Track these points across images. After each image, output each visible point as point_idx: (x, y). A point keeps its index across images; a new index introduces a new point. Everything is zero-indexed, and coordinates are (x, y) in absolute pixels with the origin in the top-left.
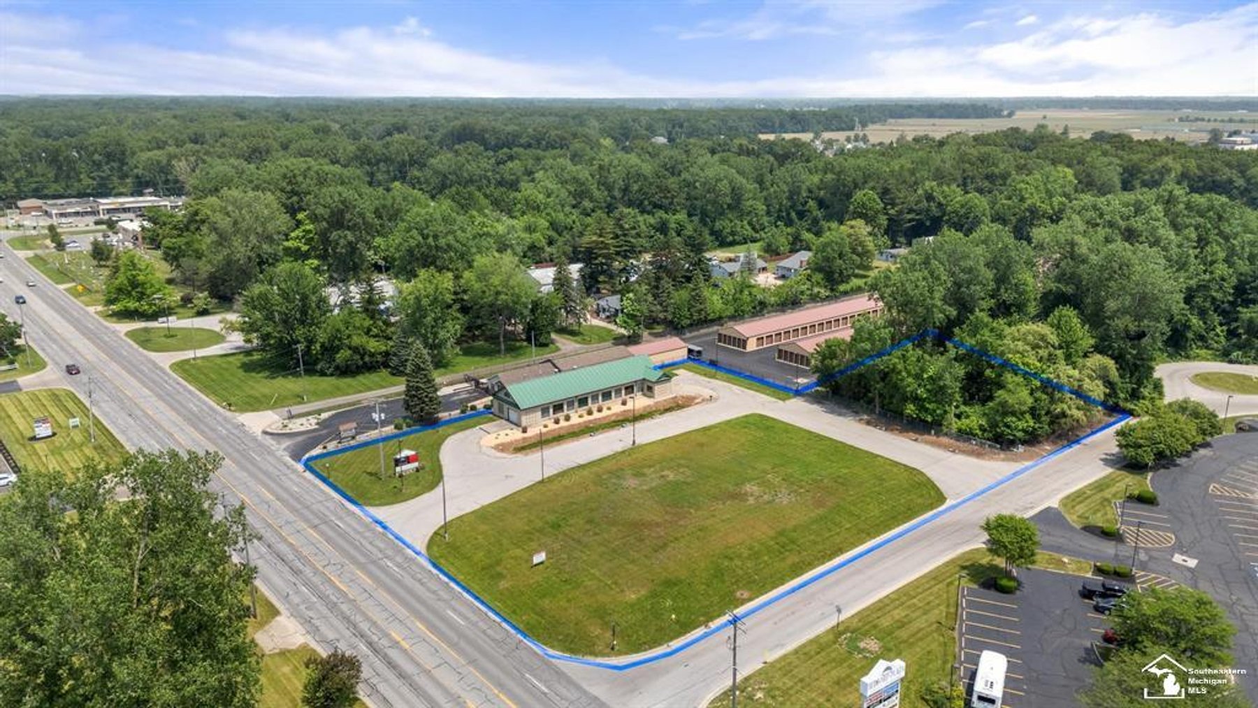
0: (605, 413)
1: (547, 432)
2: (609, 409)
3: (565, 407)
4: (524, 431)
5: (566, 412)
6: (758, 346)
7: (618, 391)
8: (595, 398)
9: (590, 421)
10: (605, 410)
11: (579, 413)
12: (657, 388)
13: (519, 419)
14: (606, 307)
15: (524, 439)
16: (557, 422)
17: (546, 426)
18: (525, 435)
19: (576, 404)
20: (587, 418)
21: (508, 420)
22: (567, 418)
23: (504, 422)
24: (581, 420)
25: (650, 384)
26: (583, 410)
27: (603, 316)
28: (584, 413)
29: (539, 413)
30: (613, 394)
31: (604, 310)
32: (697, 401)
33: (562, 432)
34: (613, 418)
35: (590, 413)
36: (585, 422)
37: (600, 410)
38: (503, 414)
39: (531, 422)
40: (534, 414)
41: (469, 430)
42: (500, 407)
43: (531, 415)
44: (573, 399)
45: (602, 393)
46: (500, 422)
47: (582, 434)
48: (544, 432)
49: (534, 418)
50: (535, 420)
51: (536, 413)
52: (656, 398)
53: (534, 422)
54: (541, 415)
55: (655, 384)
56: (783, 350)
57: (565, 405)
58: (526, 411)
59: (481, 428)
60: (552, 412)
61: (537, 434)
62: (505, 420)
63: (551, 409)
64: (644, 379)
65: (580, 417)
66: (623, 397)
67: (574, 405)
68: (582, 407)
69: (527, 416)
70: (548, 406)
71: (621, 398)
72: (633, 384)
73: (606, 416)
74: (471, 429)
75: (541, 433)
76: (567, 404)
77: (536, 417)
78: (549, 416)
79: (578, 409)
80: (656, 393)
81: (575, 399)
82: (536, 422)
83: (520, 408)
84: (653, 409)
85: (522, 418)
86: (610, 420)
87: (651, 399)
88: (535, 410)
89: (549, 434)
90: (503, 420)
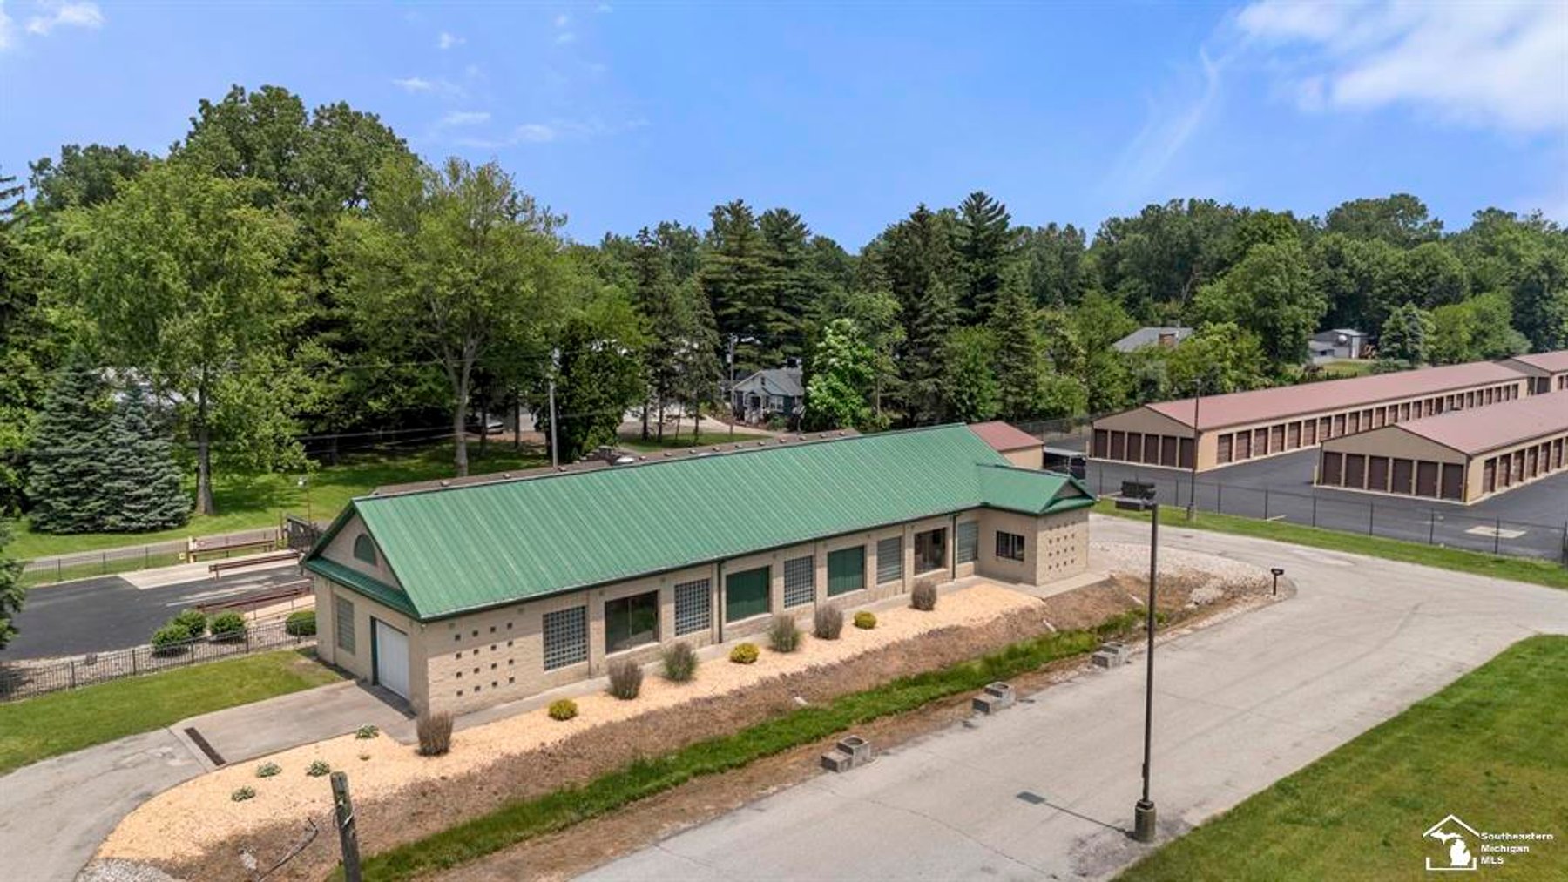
0: (852, 642)
1: (574, 741)
2: (865, 623)
3: (667, 611)
4: (434, 742)
5: (669, 637)
6: (1220, 460)
7: (891, 554)
8: (799, 576)
9: (791, 682)
10: (849, 634)
11: (733, 643)
12: (1045, 541)
13: (419, 673)
14: (761, 394)
15: (423, 791)
16: (625, 686)
17: (564, 712)
18: (432, 769)
19: (718, 600)
20: (772, 665)
21: (373, 683)
22: (680, 668)
23: (350, 691)
24: (749, 676)
25: (1013, 527)
26: (750, 631)
27: (752, 416)
28: (759, 640)
29: (531, 645)
30: (872, 562)
31: (756, 402)
32: (1200, 594)
33: (653, 745)
34: (895, 666)
35: (785, 641)
36: (766, 684)
37: (828, 629)
38: (353, 653)
39: (487, 689)
40: (502, 646)
41: (115, 743)
42: (339, 617)
43: (481, 653)
44: (709, 576)
45: (830, 555)
46: (326, 692)
47: (762, 755)
48: (548, 744)
49: (503, 666)
50: (512, 680)
51: (515, 641)
52: (1039, 580)
53: (504, 689)
54: (542, 654)
55: (1040, 522)
56: (1340, 455)
57: (668, 602)
58: (452, 626)
59: (191, 732)
60: (603, 635)
61: (508, 756)
62: (362, 683)
63: (595, 619)
64: (985, 507)
65: (741, 662)
66: (907, 576)
67: (708, 605)
68: (744, 616)
69: (459, 656)
70: (584, 604)
71: (900, 581)
72: (946, 523)
73: (860, 657)
74: (132, 737)
75: (531, 753)
76: (677, 597)
77: (516, 664)
78: (585, 658)
79: (726, 625)
80: (1039, 559)
81: (716, 572)
82: (514, 687)
83: (419, 610)
84: (1048, 625)
85: (430, 669)
86: (882, 676)
87: (1021, 586)
88: (510, 626)
89: (579, 756)
90: (353, 682)
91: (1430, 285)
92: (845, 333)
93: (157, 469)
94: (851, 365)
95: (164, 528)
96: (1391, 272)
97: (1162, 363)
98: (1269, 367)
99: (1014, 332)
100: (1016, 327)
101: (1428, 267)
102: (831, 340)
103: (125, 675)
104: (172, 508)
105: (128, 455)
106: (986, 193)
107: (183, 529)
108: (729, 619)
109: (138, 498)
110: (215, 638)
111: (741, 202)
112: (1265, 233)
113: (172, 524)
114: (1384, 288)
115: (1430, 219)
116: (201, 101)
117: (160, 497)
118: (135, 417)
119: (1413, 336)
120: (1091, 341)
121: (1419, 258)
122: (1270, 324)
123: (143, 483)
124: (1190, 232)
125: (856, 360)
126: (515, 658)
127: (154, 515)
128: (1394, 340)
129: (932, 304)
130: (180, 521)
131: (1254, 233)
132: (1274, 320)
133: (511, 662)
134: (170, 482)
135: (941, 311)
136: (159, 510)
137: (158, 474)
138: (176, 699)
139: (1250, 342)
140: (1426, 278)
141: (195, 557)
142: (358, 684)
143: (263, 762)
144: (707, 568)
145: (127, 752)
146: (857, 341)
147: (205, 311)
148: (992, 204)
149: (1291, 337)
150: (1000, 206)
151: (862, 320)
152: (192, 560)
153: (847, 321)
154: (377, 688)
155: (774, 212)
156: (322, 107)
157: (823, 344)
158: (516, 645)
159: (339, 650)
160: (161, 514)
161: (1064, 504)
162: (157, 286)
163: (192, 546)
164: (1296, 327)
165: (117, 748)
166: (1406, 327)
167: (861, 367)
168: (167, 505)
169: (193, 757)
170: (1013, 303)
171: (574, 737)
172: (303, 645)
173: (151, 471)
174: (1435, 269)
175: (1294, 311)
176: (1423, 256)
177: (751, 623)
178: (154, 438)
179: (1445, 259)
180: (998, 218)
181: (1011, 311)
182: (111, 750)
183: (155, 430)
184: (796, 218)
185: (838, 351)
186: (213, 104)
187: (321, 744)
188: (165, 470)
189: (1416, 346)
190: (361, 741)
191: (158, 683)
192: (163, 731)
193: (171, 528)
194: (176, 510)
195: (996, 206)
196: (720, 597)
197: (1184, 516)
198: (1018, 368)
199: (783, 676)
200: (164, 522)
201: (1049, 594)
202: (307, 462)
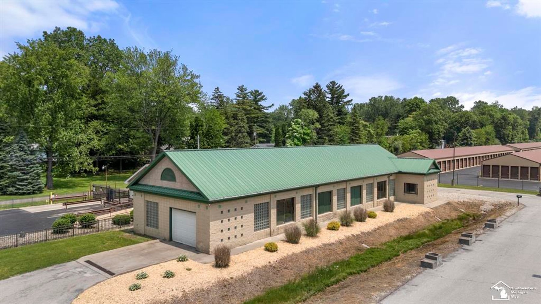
0: (371, 223)
2: (373, 215)
3: (298, 208)
5: (299, 219)
7: (369, 190)
8: (341, 196)
10: (368, 220)
12: (428, 185)
13: (203, 230)
15: (224, 285)
17: (272, 249)
18: (225, 274)
20: (346, 231)
21: (170, 240)
23: (158, 244)
24: (340, 235)
26: (326, 219)
28: (337, 221)
29: (250, 218)
30: (364, 193)
32: (484, 208)
36: (348, 239)
37: (360, 218)
38: (157, 228)
39: (233, 239)
40: (239, 218)
41: (50, 268)
42: (147, 211)
43: (231, 221)
44: (311, 193)
45: (351, 188)
46: (149, 244)
47: (373, 266)
48: (272, 263)
49: (239, 228)
50: (242, 235)
51: (244, 216)
52: (425, 202)
53: (239, 239)
54: (254, 223)
55: (425, 178)
56: (489, 166)
57: (298, 203)
58: (220, 207)
59: (88, 262)
60: (276, 216)
61: (257, 268)
62: (163, 241)
63: (273, 208)
64: (400, 173)
65: (333, 230)
66: (375, 200)
67: (311, 206)
68: (323, 213)
69: (222, 222)
70: (268, 201)
71: (372, 202)
72: (386, 179)
73: (378, 229)
74: (58, 265)
75: (266, 266)
76: (301, 201)
77: (244, 227)
78: (268, 227)
79: (318, 216)
80: (425, 193)
81: (314, 191)
82: (243, 239)
83: (208, 197)
84: (437, 218)
85: (211, 227)
86: (391, 236)
87: (416, 204)
88: (242, 208)
89: (286, 268)
90: (158, 240)
91: (467, 124)
92: (299, 124)
93: (31, 168)
94: (302, 136)
95: (34, 193)
96: (453, 120)
97: (400, 142)
98: (431, 146)
99: (356, 127)
100: (357, 125)
101: (466, 118)
102: (294, 126)
103: (41, 241)
104: (37, 185)
105: (19, 161)
106: (335, 81)
107: (42, 194)
108: (319, 213)
109: (23, 180)
110: (80, 226)
111: (243, 86)
112: (417, 104)
113: (37, 192)
114: (451, 125)
115: (460, 105)
116: (44, 32)
117: (32, 180)
119: (470, 138)
120: (377, 132)
121: (463, 115)
122: (430, 130)
123: (25, 174)
124: (385, 106)
125: (304, 134)
126: (244, 224)
127: (30, 187)
128: (465, 139)
129: (328, 115)
130: (40, 190)
131: (413, 104)
132: (432, 129)
133: (242, 226)
134: (37, 173)
135: (332, 118)
136: (32, 185)
137: (32, 170)
138: (73, 249)
139: (424, 137)
140: (466, 122)
141: (53, 202)
142: (161, 241)
143: (139, 272)
144: (311, 189)
145: (58, 272)
146: (304, 127)
147: (54, 101)
148: (338, 85)
149: (437, 135)
150: (341, 86)
151: (305, 120)
152: (51, 203)
153: (300, 120)
154: (172, 242)
155: (253, 91)
156: (90, 37)
157: (291, 128)
158: (244, 218)
159: (147, 227)
160: (33, 187)
161: (432, 171)
162: (35, 90)
163: (52, 197)
164: (439, 132)
165: (53, 270)
166: (468, 135)
167: (306, 137)
168: (35, 184)
169: (96, 272)
170: (354, 116)
171: (281, 260)
172: (123, 229)
173: (29, 169)
174: (468, 118)
175: (438, 127)
176: (464, 114)
177: (326, 215)
179: (471, 115)
180: (340, 90)
181: (354, 119)
182: (48, 271)
184: (261, 93)
185: (297, 131)
186: (49, 33)
187: (161, 264)
188: (35, 168)
189: (471, 142)
190: (181, 263)
191: (60, 244)
192: (73, 263)
193: (36, 193)
194: (39, 186)
195: (339, 86)
196: (316, 202)
197: (451, 185)
198: (358, 140)
199: (353, 235)
200: (34, 190)
201: (434, 206)
202: (93, 168)
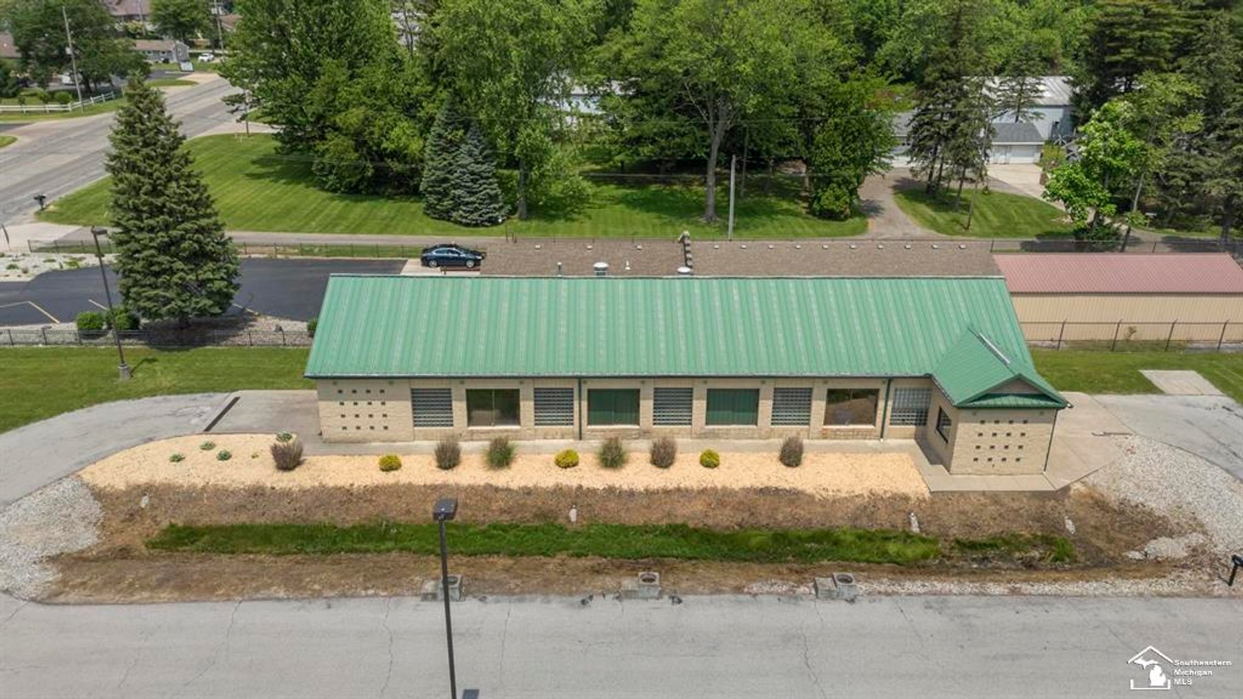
3: (526, 406)
4: (287, 460)
5: (528, 425)
7: (792, 402)
15: (256, 493)
17: (390, 465)
18: (273, 479)
19: (579, 406)
24: (560, 479)
29: (401, 407)
30: (765, 405)
37: (661, 459)
39: (366, 430)
40: (376, 404)
43: (359, 405)
45: (710, 391)
49: (378, 418)
50: (386, 428)
51: (387, 402)
52: (955, 470)
53: (380, 432)
54: (411, 415)
55: (964, 413)
57: (528, 399)
58: (335, 384)
59: (234, 401)
60: (465, 413)
63: (458, 400)
65: (560, 465)
67: (572, 408)
68: (610, 423)
69: (342, 404)
70: (448, 388)
72: (878, 385)
76: (536, 397)
77: (389, 417)
78: (451, 425)
79: (586, 427)
80: (958, 449)
81: (576, 385)
82: (388, 433)
84: (913, 519)
85: (320, 408)
87: (938, 467)
88: (383, 392)
89: (370, 502)
95: (482, 226)
104: (488, 213)
105: (464, 173)
107: (494, 228)
108: (591, 423)
109: (467, 204)
117: (480, 204)
118: (472, 148)
123: (472, 193)
126: (388, 414)
127: (475, 216)
133: (385, 416)
137: (481, 189)
158: (388, 405)
160: (480, 216)
171: (378, 486)
173: (477, 186)
177: (615, 430)
178: (483, 163)
183: (485, 157)
192: (226, 395)
193: (486, 226)
194: (490, 215)
196: (581, 404)
199: (580, 487)
